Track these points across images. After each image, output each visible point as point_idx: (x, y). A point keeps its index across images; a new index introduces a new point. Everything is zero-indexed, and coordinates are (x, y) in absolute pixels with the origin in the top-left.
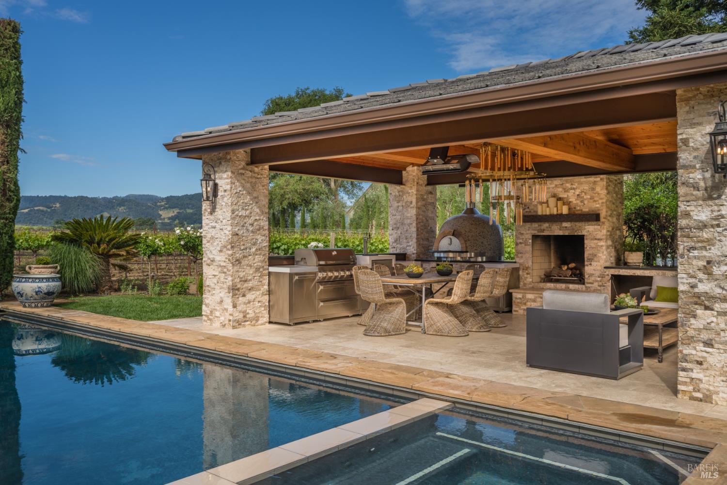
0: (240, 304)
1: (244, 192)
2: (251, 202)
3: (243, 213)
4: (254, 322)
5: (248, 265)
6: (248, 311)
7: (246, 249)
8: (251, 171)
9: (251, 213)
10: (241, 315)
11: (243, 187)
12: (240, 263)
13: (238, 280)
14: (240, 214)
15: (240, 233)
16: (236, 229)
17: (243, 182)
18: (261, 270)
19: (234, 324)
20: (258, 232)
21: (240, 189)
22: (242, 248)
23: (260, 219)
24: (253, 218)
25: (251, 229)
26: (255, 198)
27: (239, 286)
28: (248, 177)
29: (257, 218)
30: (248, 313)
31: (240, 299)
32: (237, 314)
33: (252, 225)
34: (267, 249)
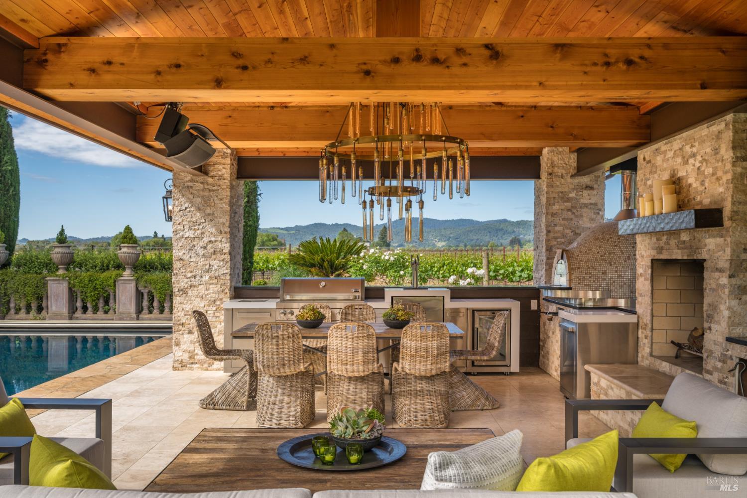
0: (185, 342)
1: (192, 209)
2: (203, 220)
3: (190, 234)
4: (206, 365)
5: (197, 296)
6: (196, 352)
7: (195, 277)
8: (202, 183)
9: (202, 234)
10: (186, 357)
11: (191, 202)
12: (186, 293)
13: (182, 314)
14: (187, 235)
15: (186, 257)
16: (181, 254)
17: (191, 196)
18: (218, 303)
19: (176, 365)
20: (214, 257)
21: (186, 205)
22: (189, 275)
23: (216, 241)
24: (206, 240)
25: (201, 252)
26: (209, 215)
27: (183, 320)
28: (198, 191)
29: (213, 239)
30: (197, 354)
31: (186, 336)
32: (180, 354)
33: (205, 248)
34: (228, 278)
